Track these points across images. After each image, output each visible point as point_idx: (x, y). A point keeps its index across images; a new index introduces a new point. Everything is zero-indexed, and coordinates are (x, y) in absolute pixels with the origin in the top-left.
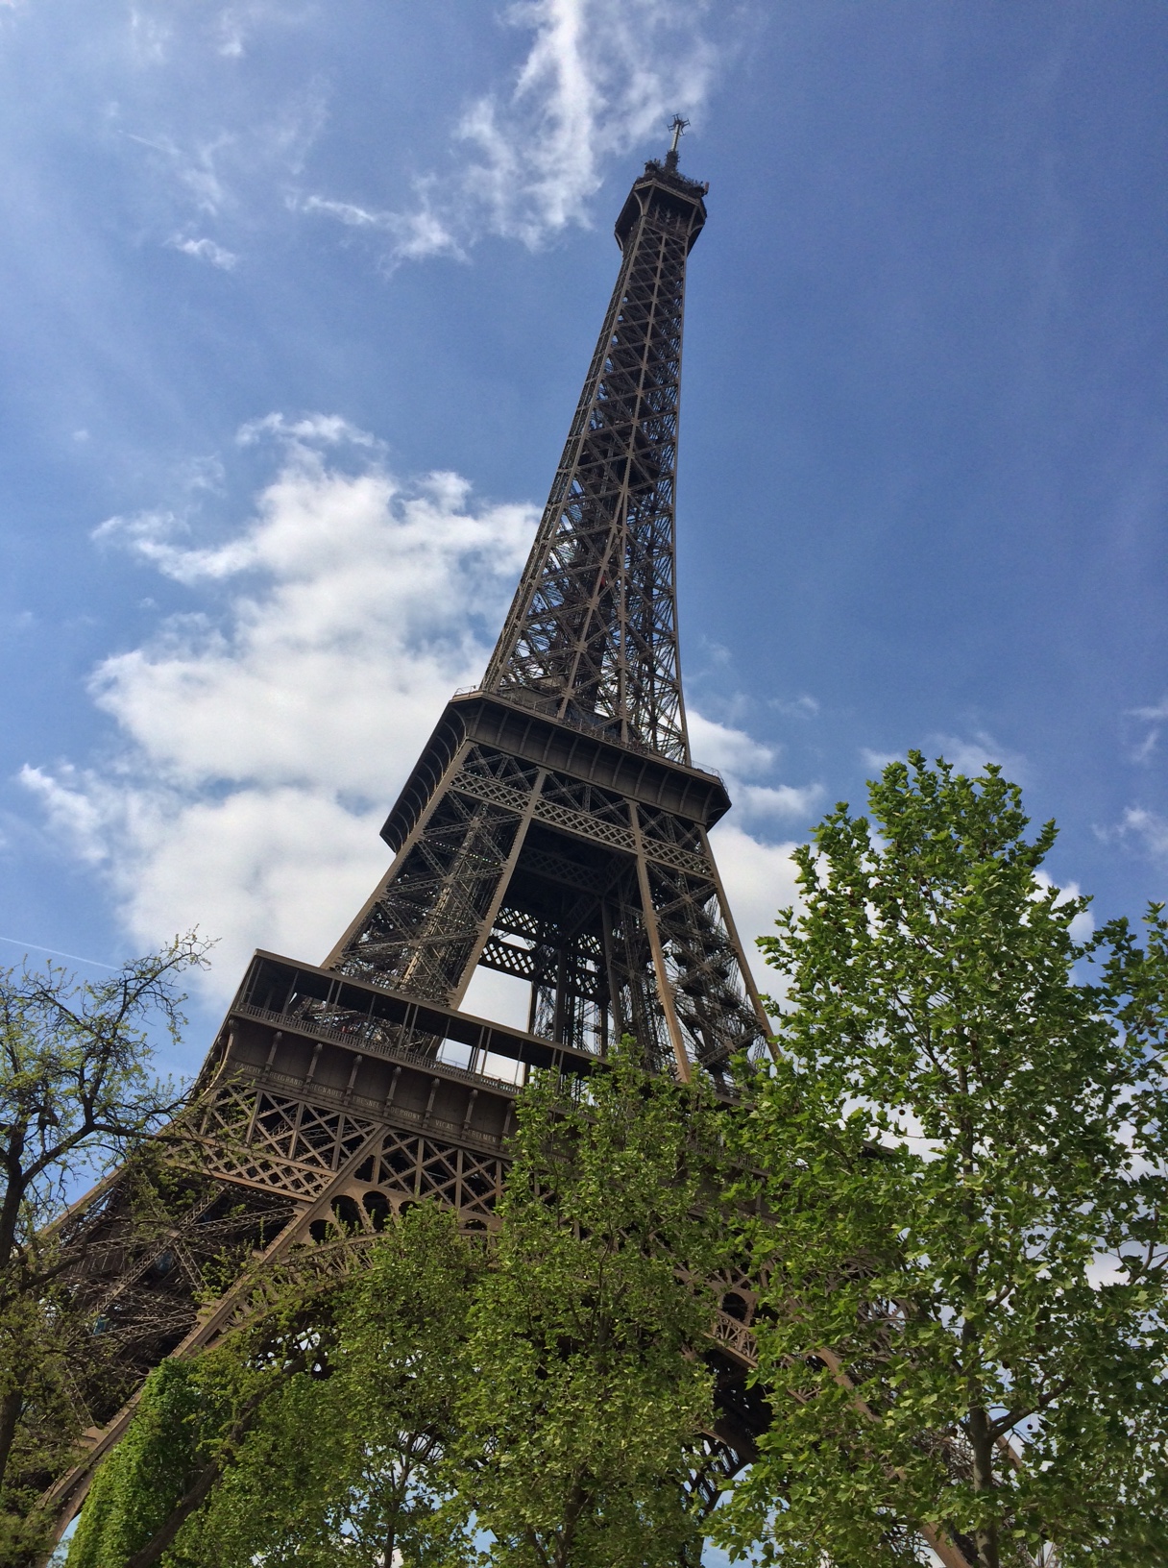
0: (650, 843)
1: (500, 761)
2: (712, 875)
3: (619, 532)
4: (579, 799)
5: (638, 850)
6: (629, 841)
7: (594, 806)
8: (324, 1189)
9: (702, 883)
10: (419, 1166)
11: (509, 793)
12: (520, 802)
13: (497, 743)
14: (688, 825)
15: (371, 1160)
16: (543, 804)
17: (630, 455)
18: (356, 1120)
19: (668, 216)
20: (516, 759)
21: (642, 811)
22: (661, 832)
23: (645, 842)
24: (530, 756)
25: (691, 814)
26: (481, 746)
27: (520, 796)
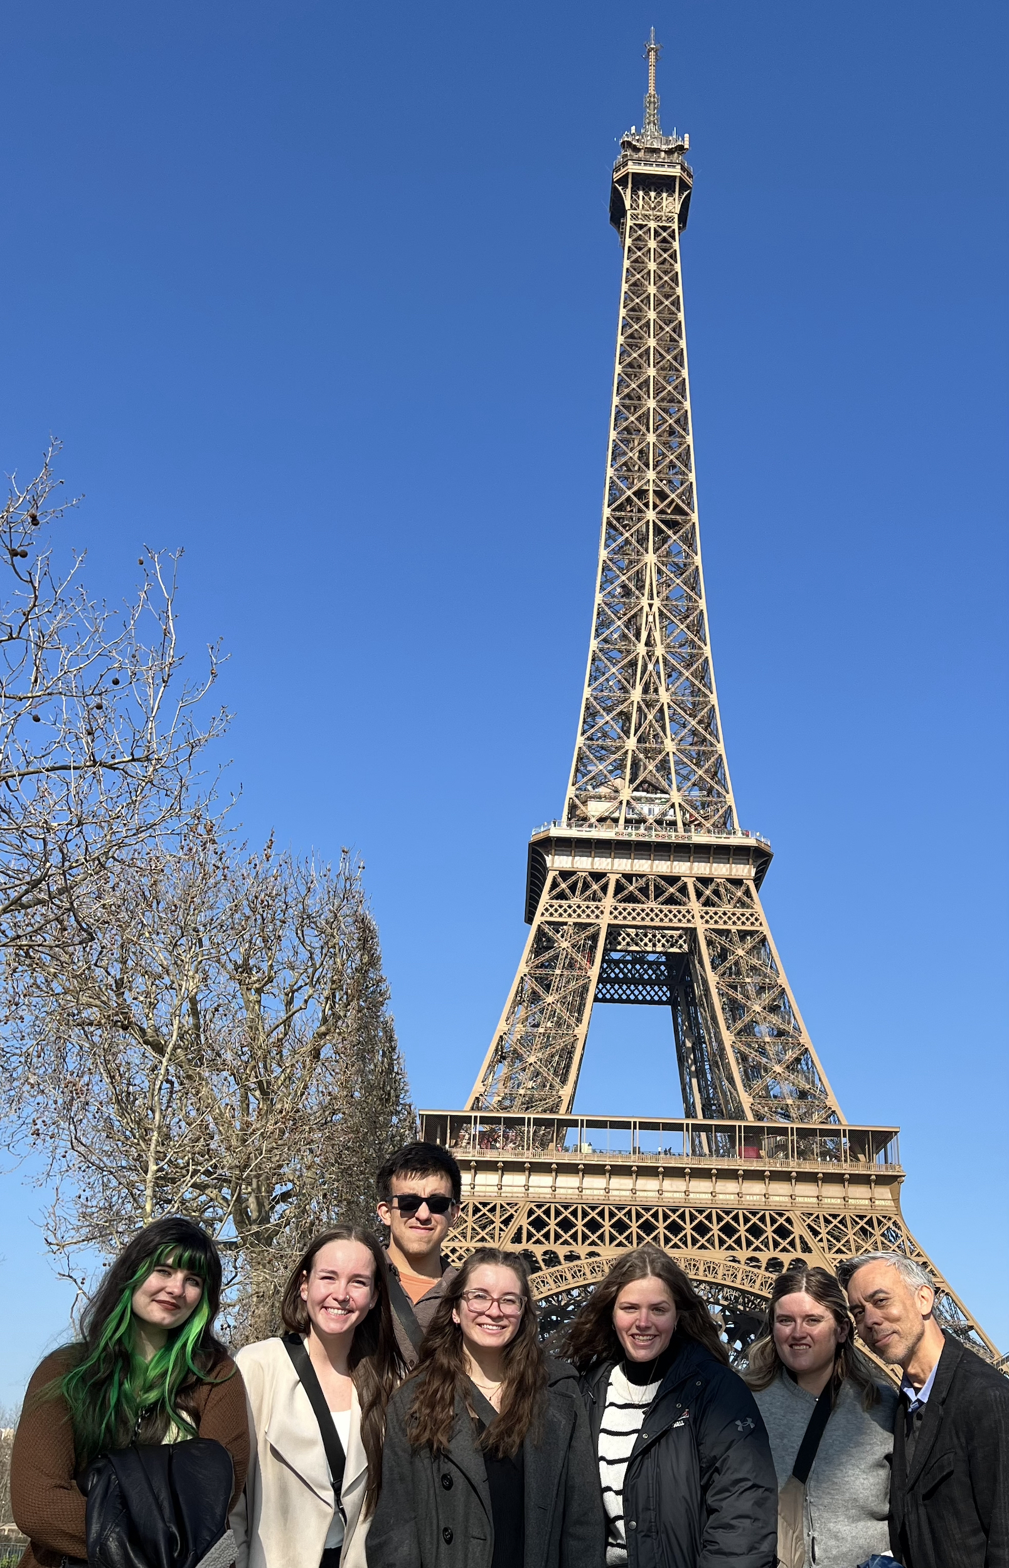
0: (707, 913)
1: (578, 880)
2: (761, 924)
4: (645, 892)
5: (697, 922)
7: (658, 895)
9: (753, 934)
10: (552, 1225)
11: (588, 907)
12: (597, 912)
13: (572, 865)
14: (740, 882)
15: (520, 1229)
16: (616, 909)
18: (508, 1204)
20: (590, 873)
21: (699, 885)
22: (716, 899)
23: (702, 913)
24: (601, 868)
25: (741, 872)
26: (561, 873)
27: (597, 908)
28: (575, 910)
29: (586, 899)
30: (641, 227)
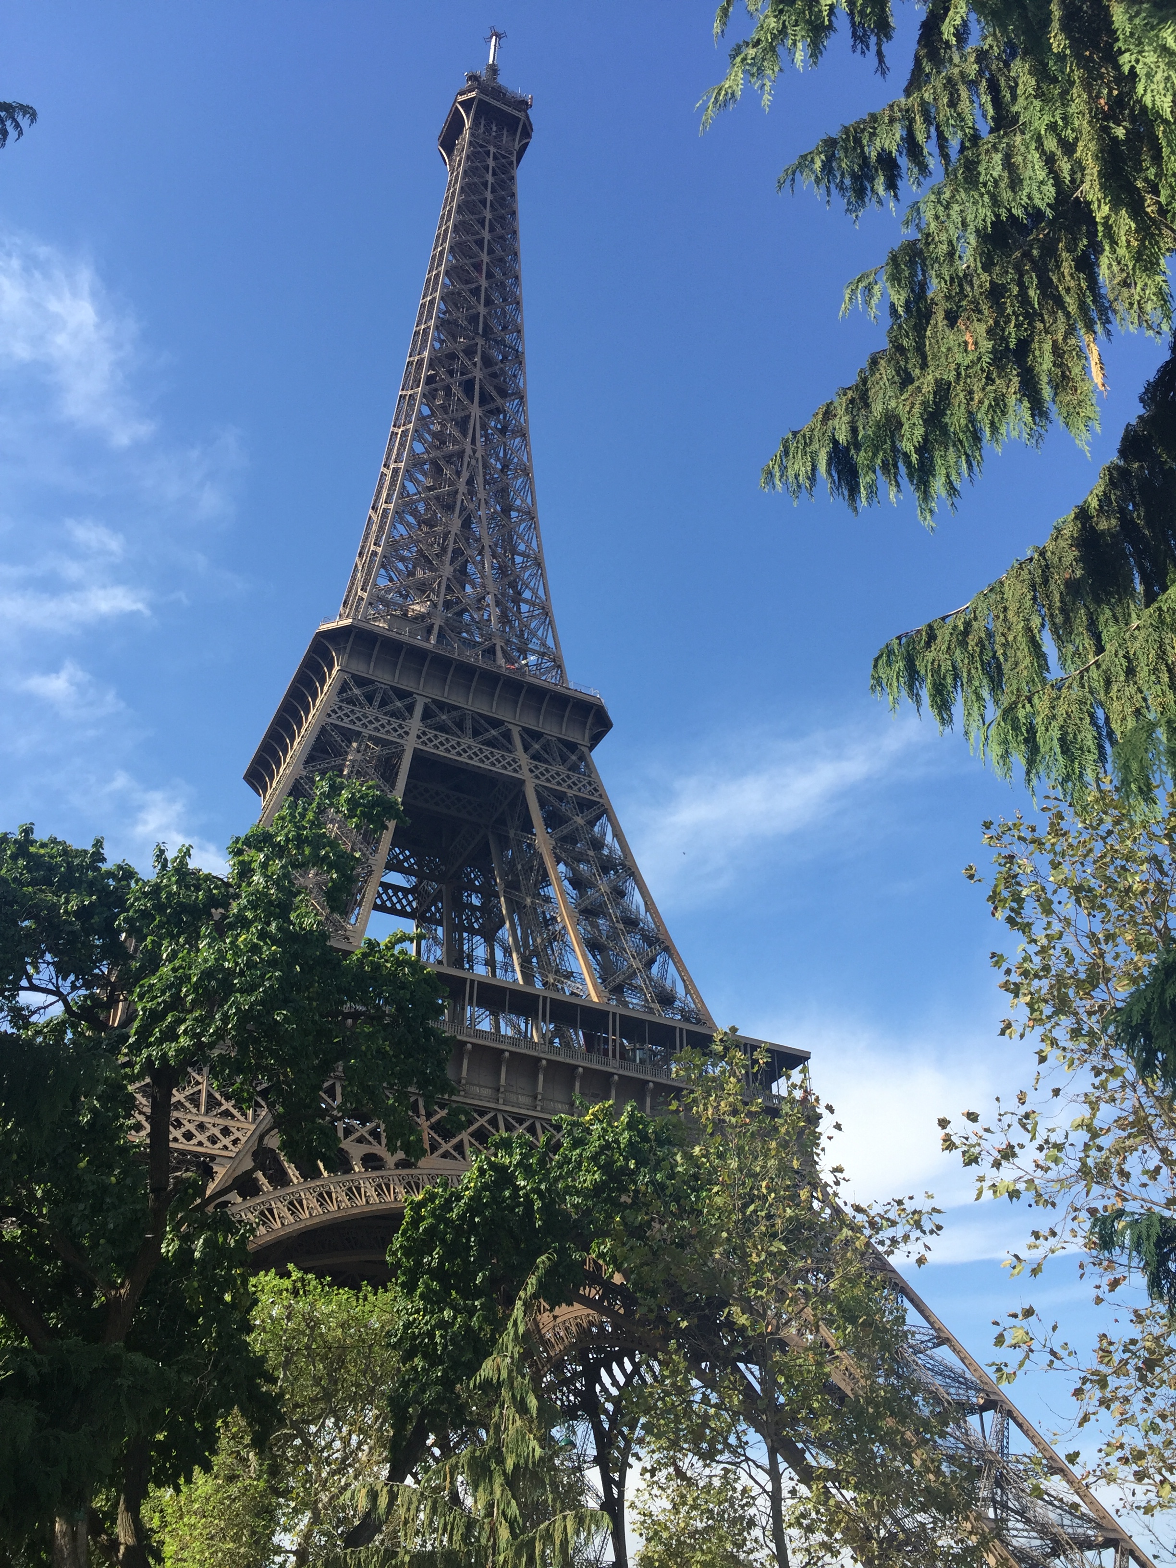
0: (536, 767)
1: (375, 691)
2: (601, 796)
3: (474, 451)
4: (460, 725)
5: (525, 774)
6: (515, 766)
7: (476, 733)
8: (243, 1142)
9: (591, 804)
11: (389, 723)
12: (400, 731)
13: (371, 672)
14: (572, 747)
16: (424, 733)
17: (478, 374)
19: (494, 129)
20: (392, 687)
21: (525, 736)
22: (546, 756)
23: (531, 766)
24: (406, 684)
25: (574, 736)
26: (354, 677)
27: (400, 726)
28: (370, 722)
29: (385, 714)
30: (480, 145)
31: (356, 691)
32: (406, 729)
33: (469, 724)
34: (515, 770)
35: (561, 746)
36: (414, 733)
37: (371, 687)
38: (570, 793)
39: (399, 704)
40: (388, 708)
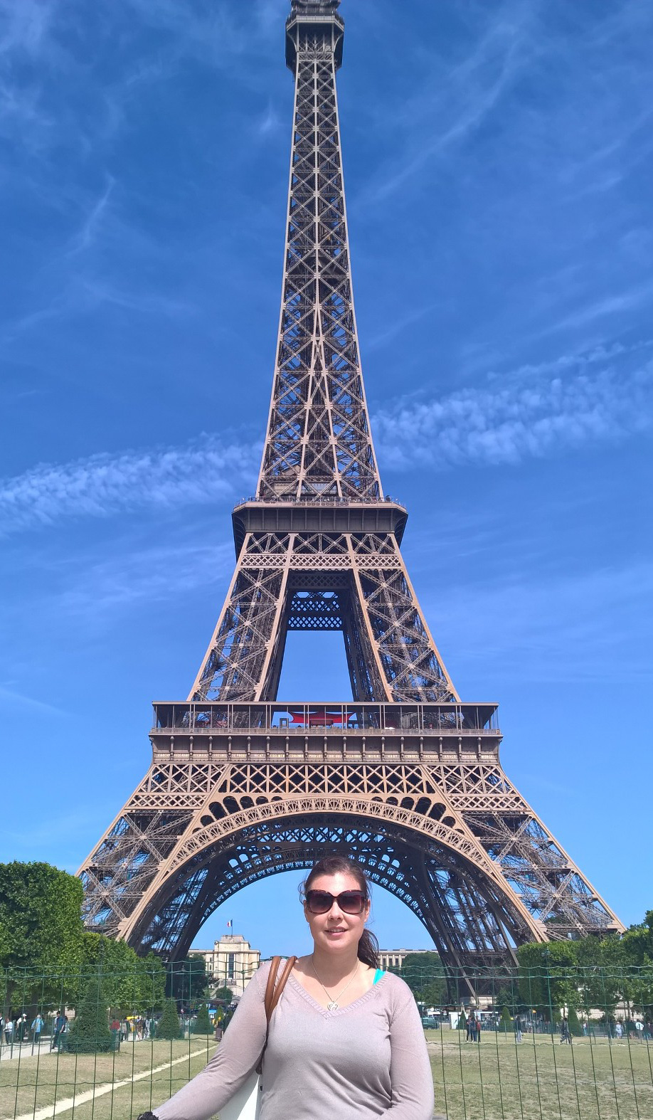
0: (360, 558)
1: (267, 539)
2: (399, 564)
5: (353, 565)
7: (325, 544)
8: (205, 802)
10: (248, 779)
11: (274, 557)
12: (281, 561)
13: (264, 529)
14: (383, 536)
15: (226, 781)
16: (294, 558)
18: (217, 766)
20: (275, 534)
21: (355, 539)
22: (366, 548)
23: (357, 558)
24: (283, 529)
26: (255, 534)
27: (281, 557)
28: (265, 560)
29: (272, 553)
30: (306, 64)
31: (257, 543)
32: (284, 558)
33: (320, 542)
34: (347, 565)
35: (376, 538)
36: (288, 560)
37: (264, 538)
38: (380, 569)
39: (280, 543)
40: (274, 548)
